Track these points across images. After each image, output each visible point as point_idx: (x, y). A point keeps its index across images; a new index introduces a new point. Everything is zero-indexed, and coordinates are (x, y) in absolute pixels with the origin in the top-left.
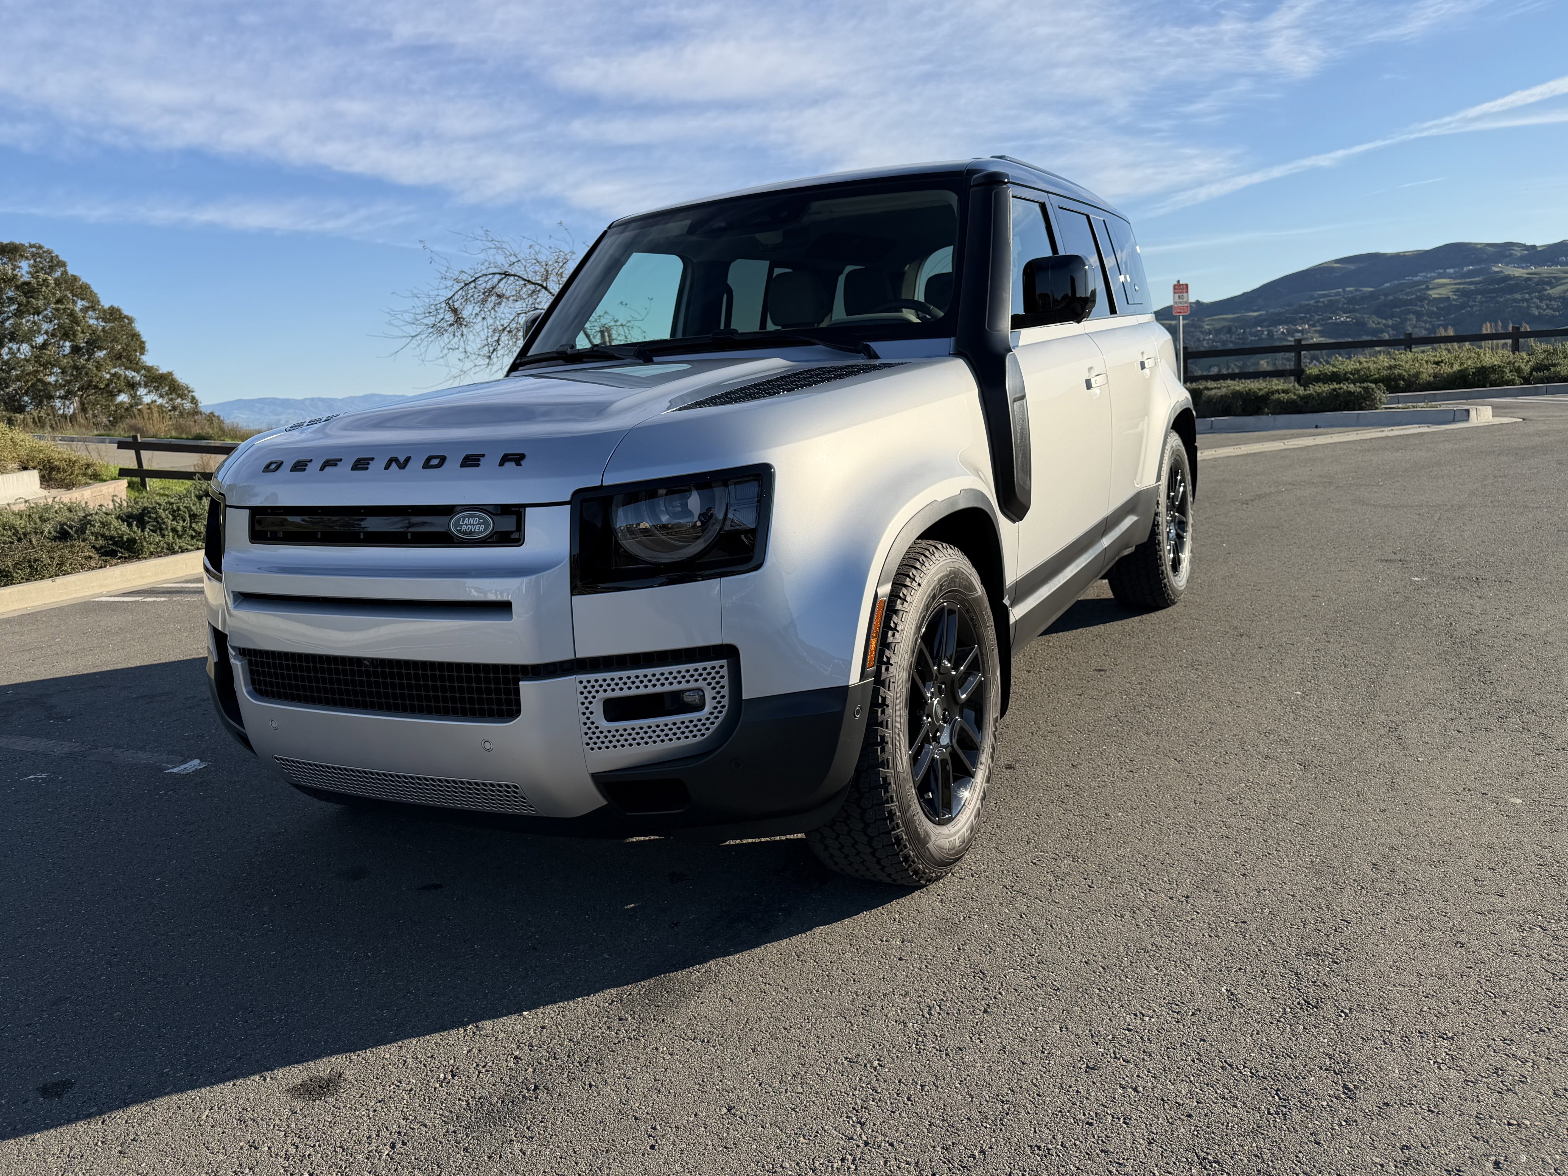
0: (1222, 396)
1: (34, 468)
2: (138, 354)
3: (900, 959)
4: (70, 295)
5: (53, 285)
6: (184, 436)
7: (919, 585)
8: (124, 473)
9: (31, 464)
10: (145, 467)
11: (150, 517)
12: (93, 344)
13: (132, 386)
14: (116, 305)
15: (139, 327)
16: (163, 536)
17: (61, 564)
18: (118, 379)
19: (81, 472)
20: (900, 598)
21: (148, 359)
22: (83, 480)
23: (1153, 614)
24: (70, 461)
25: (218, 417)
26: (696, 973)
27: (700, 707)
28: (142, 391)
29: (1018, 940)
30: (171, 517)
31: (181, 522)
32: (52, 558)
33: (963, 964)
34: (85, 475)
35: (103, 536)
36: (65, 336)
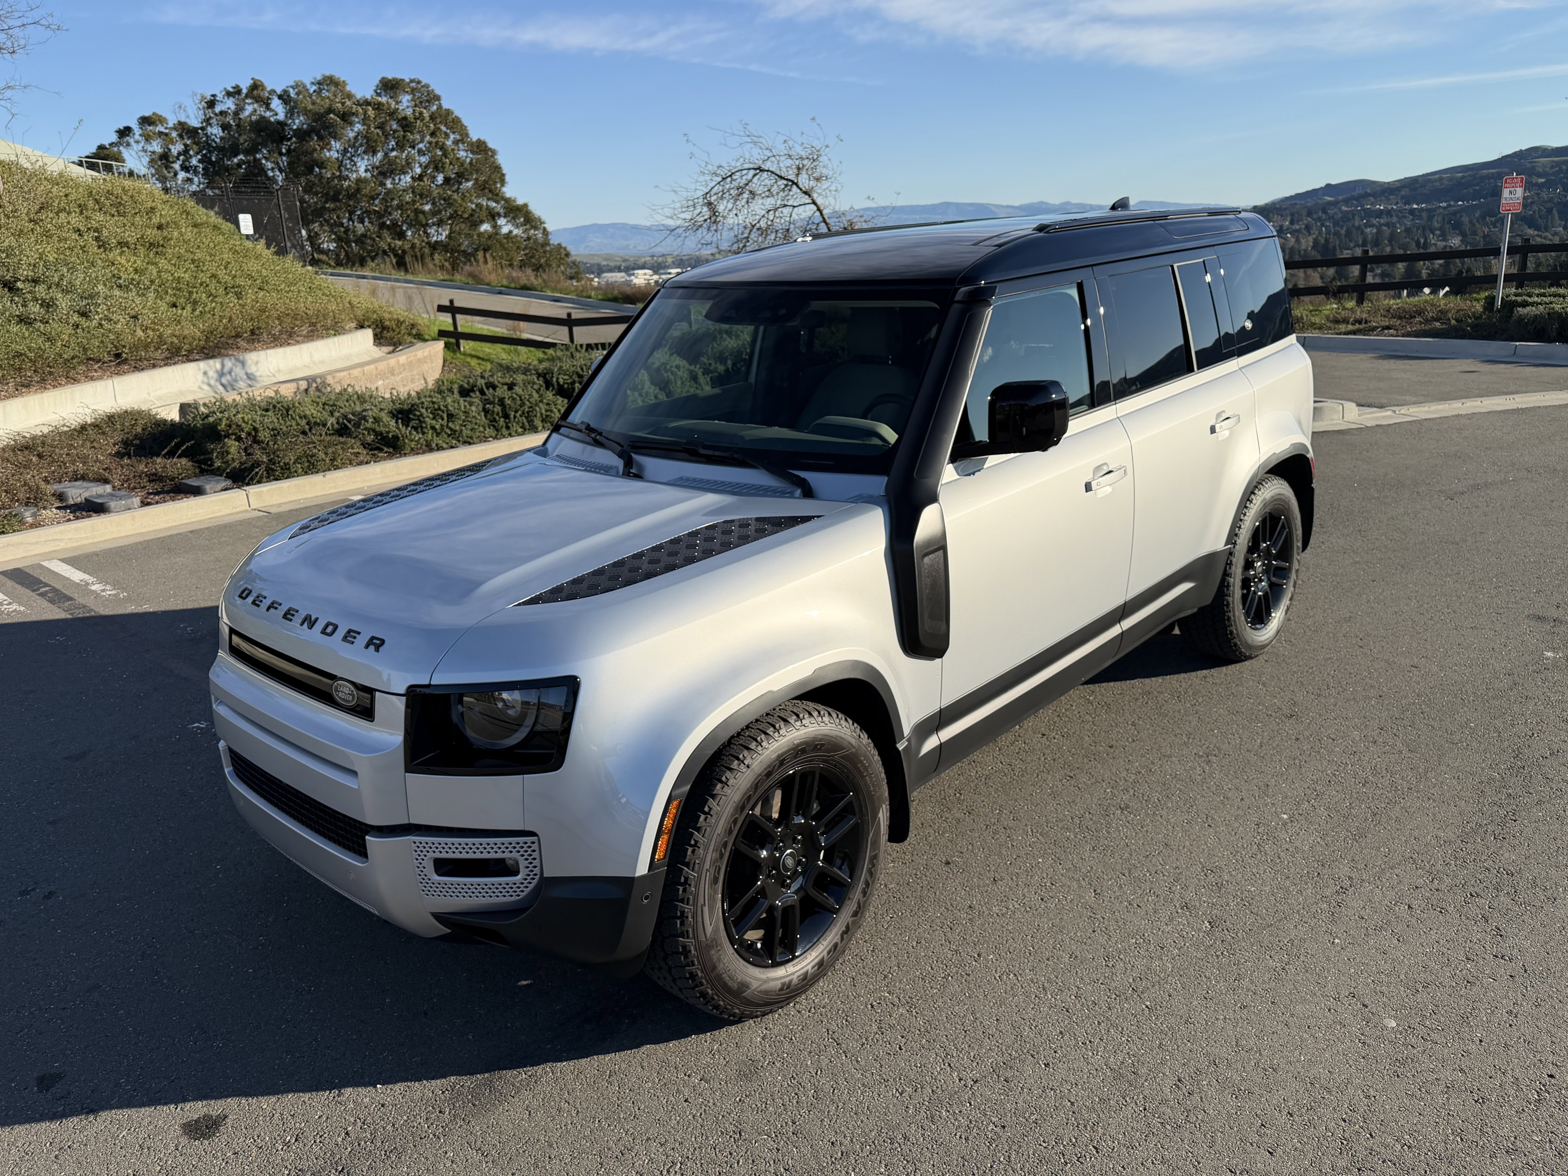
1: (369, 327)
2: (499, 185)
3: (686, 1101)
4: (443, 128)
5: (429, 119)
6: (513, 285)
8: (442, 334)
9: (367, 323)
10: (460, 329)
11: (415, 415)
12: (461, 176)
13: (493, 216)
14: (482, 138)
15: (502, 159)
16: (423, 433)
17: (333, 460)
18: (481, 209)
19: (407, 332)
21: (509, 191)
22: (409, 339)
23: (1224, 669)
24: (398, 321)
25: (565, 249)
26: (521, 1075)
27: (515, 873)
28: (501, 221)
29: (795, 1102)
30: (431, 416)
31: (440, 421)
32: (326, 454)
33: (731, 1120)
34: (409, 334)
35: (374, 430)
36: (436, 169)
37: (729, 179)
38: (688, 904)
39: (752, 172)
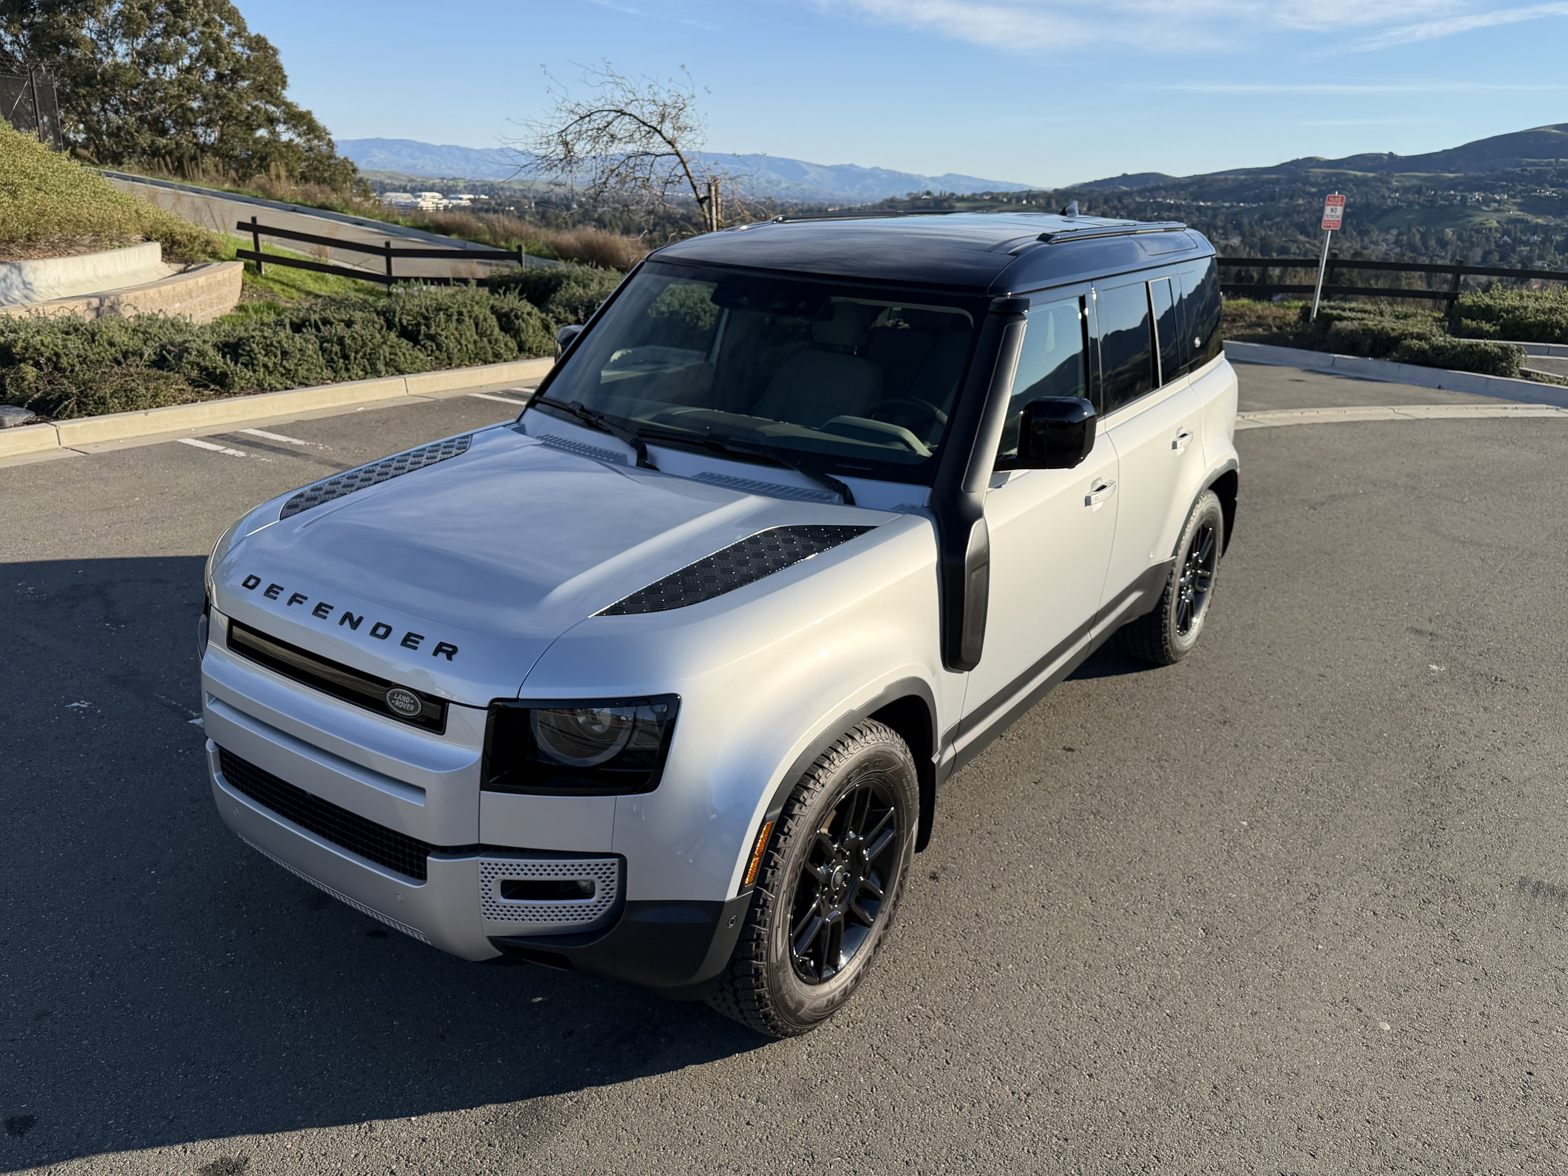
0: (1352, 330)
1: (157, 240)
2: (279, 88)
3: (748, 1124)
4: (218, 18)
5: (202, 6)
7: (823, 786)
8: (241, 254)
9: (154, 236)
10: (262, 251)
11: (244, 350)
12: (236, 72)
13: (271, 121)
14: (262, 34)
15: (283, 59)
16: (254, 371)
17: (155, 396)
18: (259, 112)
19: (201, 248)
20: (799, 802)
21: (290, 95)
22: (203, 257)
24: (191, 236)
25: (352, 164)
28: (281, 128)
29: (858, 1121)
30: (263, 352)
31: (273, 358)
32: (147, 389)
33: (800, 1142)
34: (204, 252)
35: (198, 364)
36: (209, 62)
37: (587, 119)
38: (764, 926)
39: (613, 114)
